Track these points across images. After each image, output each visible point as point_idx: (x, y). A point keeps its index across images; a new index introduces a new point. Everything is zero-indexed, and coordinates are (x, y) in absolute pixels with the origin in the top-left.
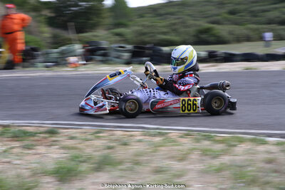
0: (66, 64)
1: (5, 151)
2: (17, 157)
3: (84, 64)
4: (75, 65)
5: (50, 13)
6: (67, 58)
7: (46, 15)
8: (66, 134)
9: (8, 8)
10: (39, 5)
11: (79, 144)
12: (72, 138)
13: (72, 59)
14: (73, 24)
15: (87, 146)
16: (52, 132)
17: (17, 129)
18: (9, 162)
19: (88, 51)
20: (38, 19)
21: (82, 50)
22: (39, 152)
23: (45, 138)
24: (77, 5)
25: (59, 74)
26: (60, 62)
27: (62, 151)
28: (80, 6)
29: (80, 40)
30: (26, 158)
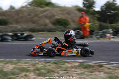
0: (106, 37)
1: (82, 73)
2: (87, 76)
3: (113, 37)
4: (109, 38)
5: (99, 15)
6: (106, 35)
7: (97, 16)
8: (106, 67)
9: (83, 14)
10: (94, 12)
11: (113, 71)
12: (109, 69)
13: (108, 35)
14: (108, 20)
15: (116, 72)
16: (101, 66)
17: (87, 64)
18: (83, 78)
19: (115, 32)
20: (94, 18)
21: (112, 31)
22: (96, 74)
23: (98, 68)
24: (110, 12)
25: (103, 41)
26: (103, 36)
27: (105, 74)
28: (112, 12)
29: (111, 27)
30: (90, 76)
